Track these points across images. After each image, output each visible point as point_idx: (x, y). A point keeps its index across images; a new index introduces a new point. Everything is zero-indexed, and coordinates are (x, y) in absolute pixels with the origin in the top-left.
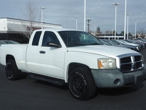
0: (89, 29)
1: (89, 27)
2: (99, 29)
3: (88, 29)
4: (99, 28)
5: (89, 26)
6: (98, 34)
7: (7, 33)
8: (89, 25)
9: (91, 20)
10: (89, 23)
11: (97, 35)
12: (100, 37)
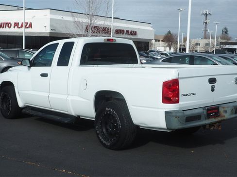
0: (206, 31)
1: (206, 28)
2: (225, 31)
3: (204, 32)
4: (226, 29)
5: (206, 25)
6: (224, 41)
7: (48, 36)
8: (206, 23)
9: (211, 15)
10: (206, 19)
11: (222, 43)
12: (227, 46)
